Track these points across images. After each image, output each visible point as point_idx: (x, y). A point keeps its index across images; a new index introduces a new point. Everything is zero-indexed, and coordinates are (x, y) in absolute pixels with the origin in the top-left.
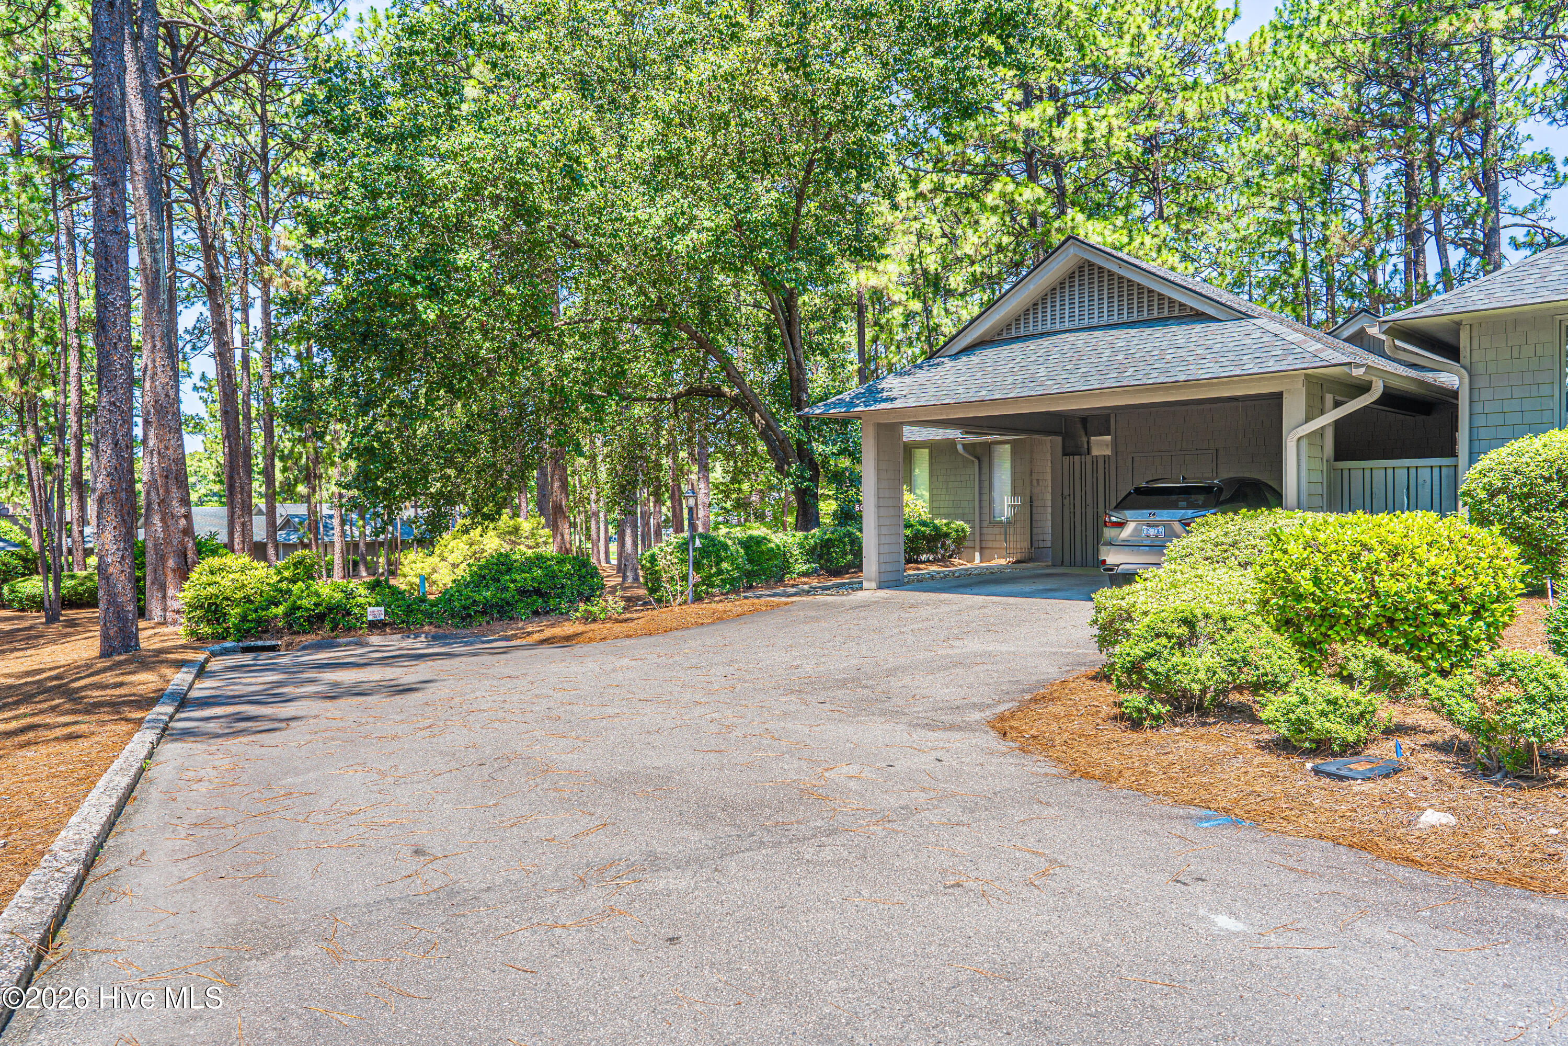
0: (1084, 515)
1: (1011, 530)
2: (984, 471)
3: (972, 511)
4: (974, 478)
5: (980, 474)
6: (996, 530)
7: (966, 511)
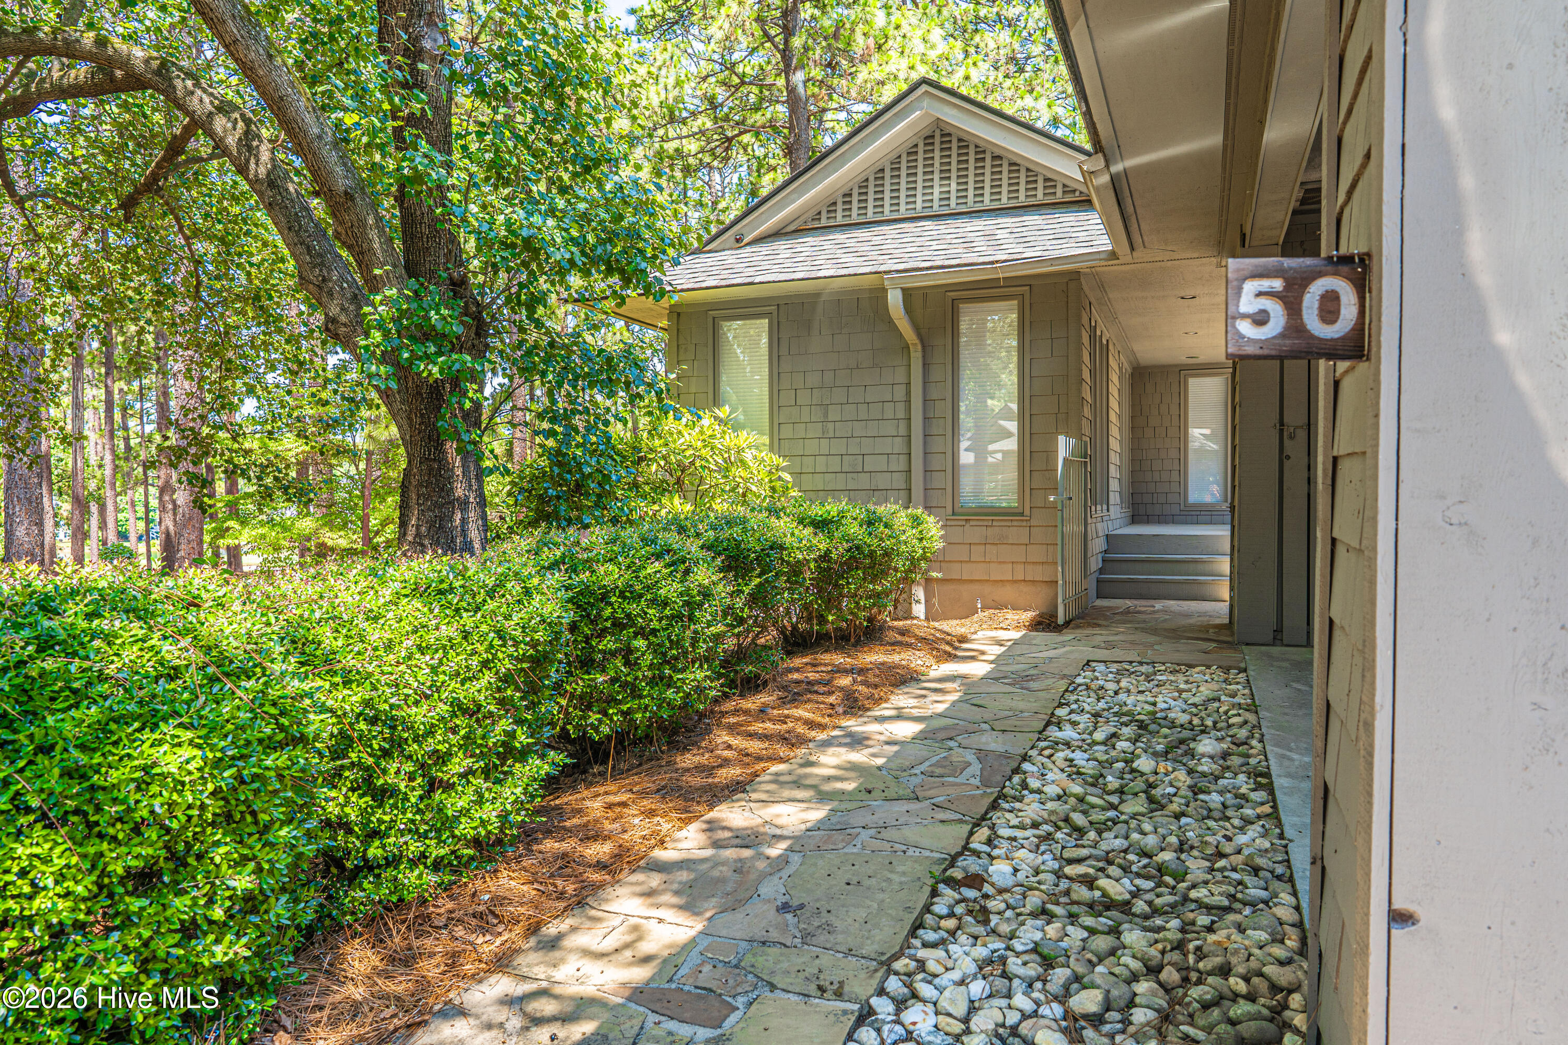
1: (1017, 533)
2: (936, 374)
3: (899, 481)
4: (908, 393)
5: (925, 383)
6: (974, 533)
7: (882, 481)
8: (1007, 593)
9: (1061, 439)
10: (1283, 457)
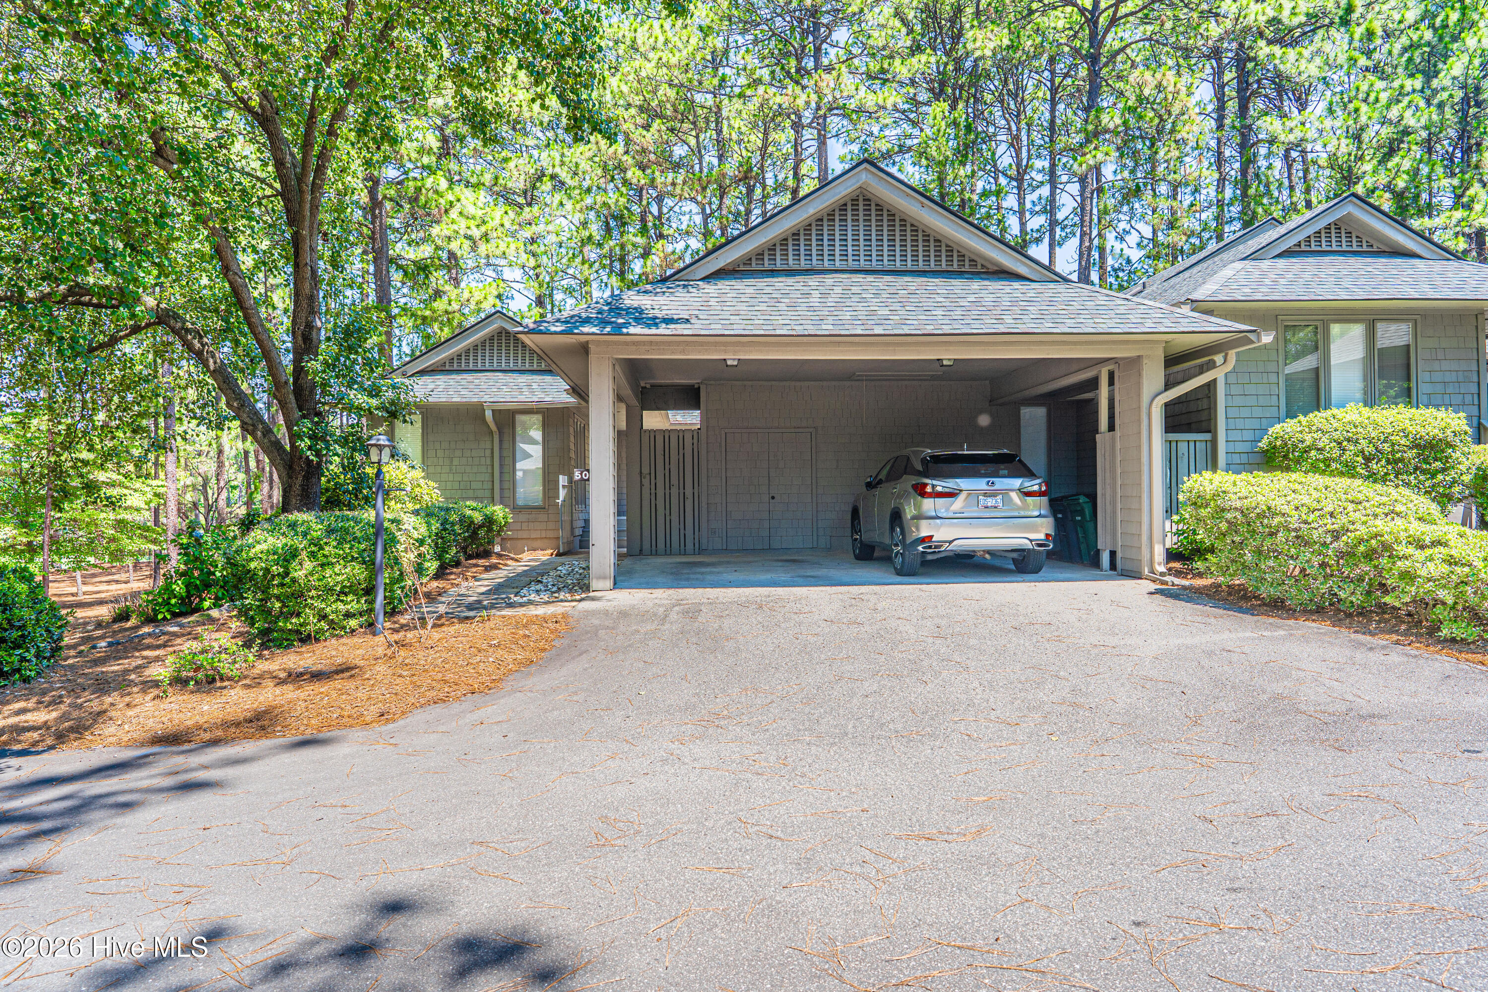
0: (667, 499)
1: (543, 517)
2: (506, 445)
3: (488, 494)
4: (492, 453)
5: (500, 449)
6: (523, 517)
7: (480, 494)
8: (538, 544)
9: (561, 477)
10: (642, 485)
